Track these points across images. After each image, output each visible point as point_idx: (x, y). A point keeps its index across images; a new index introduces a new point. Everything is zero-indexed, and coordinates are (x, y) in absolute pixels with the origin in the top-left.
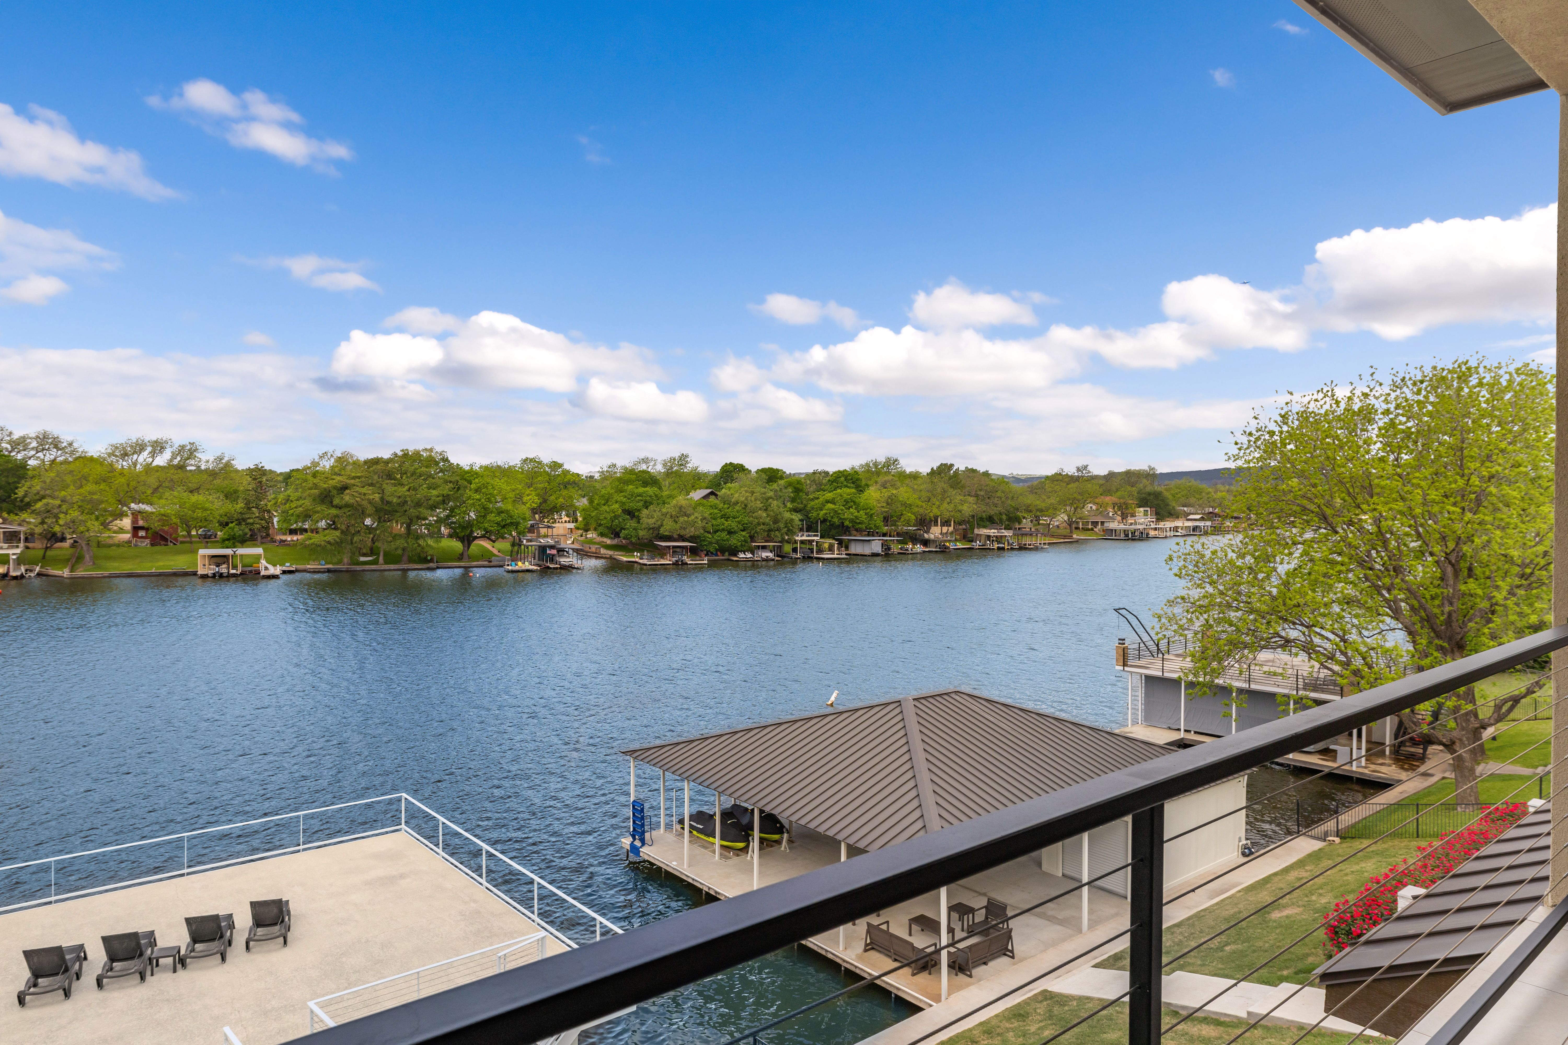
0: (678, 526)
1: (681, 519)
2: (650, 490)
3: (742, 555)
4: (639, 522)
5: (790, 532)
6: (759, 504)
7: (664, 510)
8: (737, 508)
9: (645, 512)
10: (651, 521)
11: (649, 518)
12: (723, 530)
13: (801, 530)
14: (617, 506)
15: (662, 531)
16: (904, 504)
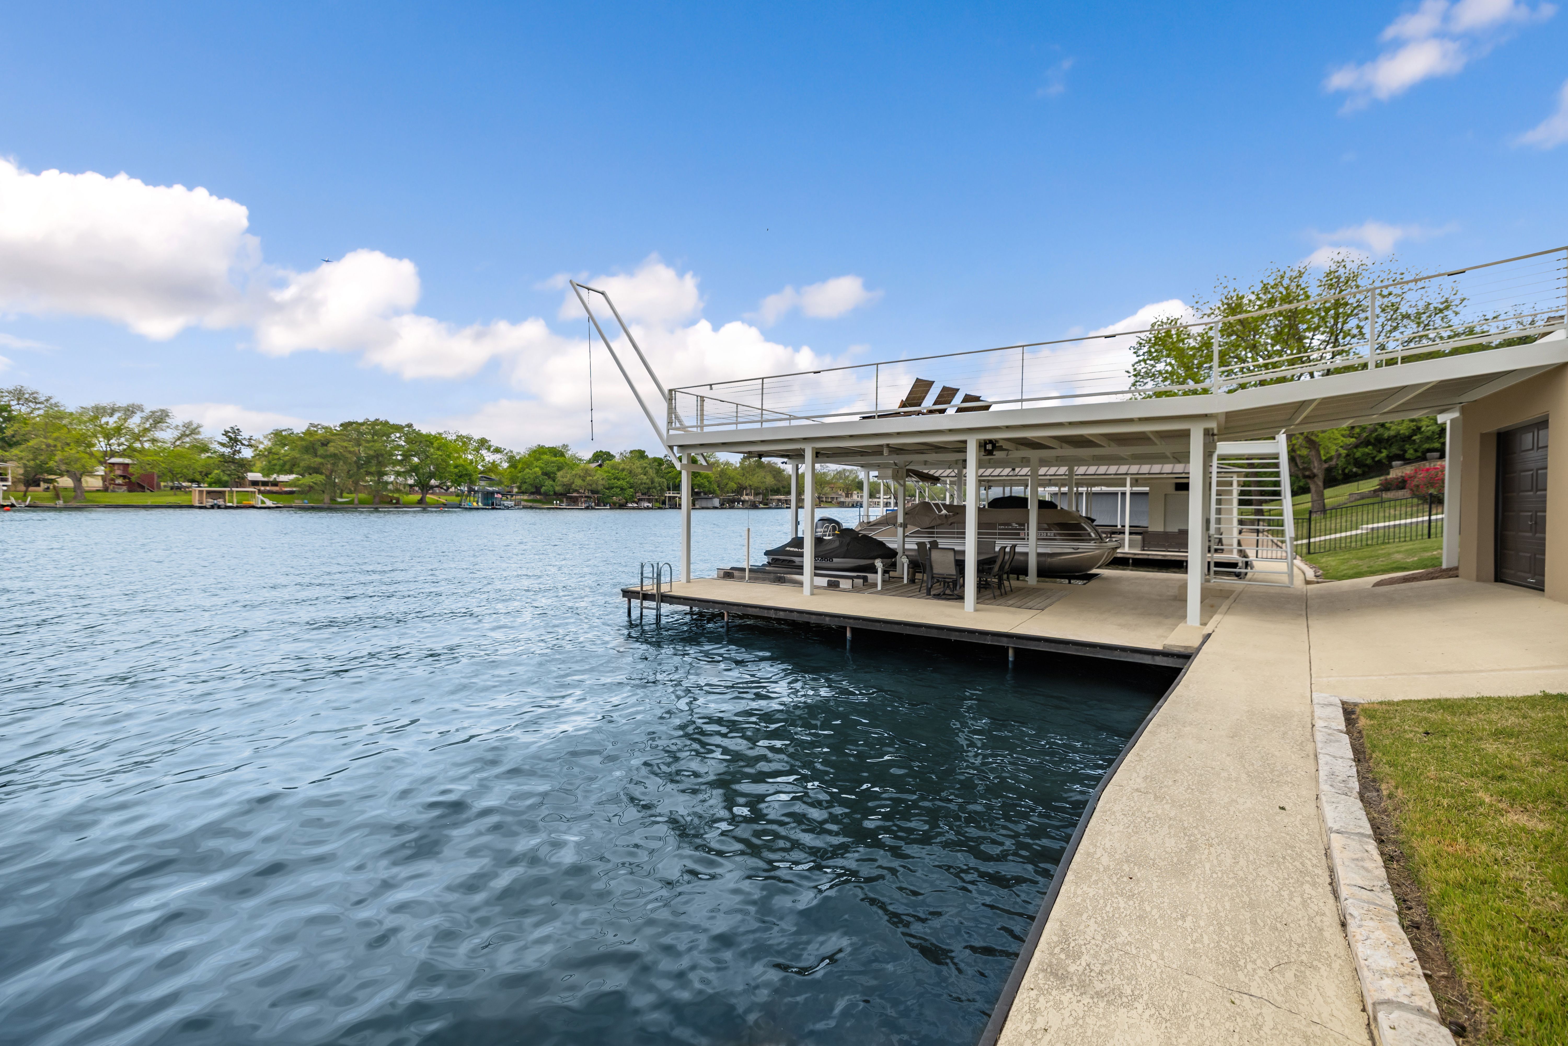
0: (585, 484)
1: (588, 478)
2: (561, 459)
3: (630, 505)
4: (554, 481)
5: (662, 491)
6: (640, 470)
7: (574, 472)
8: (625, 473)
9: (559, 474)
10: (565, 480)
11: (563, 477)
12: (617, 487)
13: (669, 490)
14: (538, 469)
15: (573, 486)
16: (729, 479)
